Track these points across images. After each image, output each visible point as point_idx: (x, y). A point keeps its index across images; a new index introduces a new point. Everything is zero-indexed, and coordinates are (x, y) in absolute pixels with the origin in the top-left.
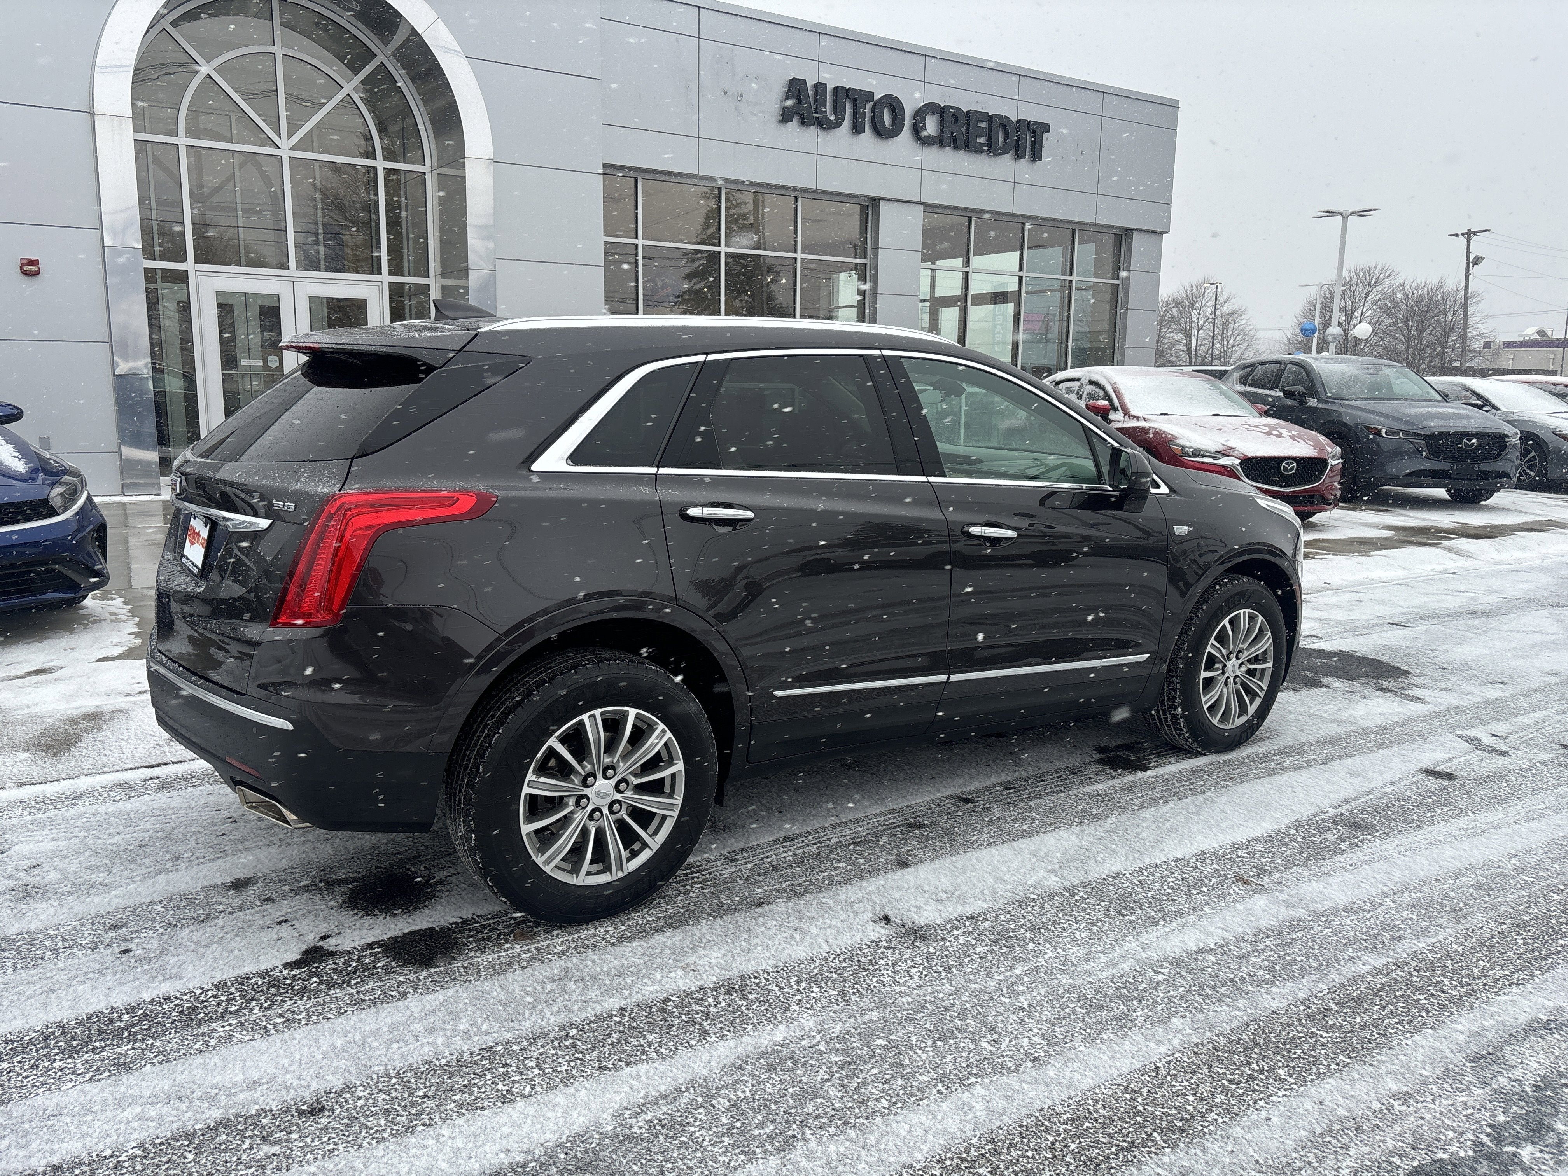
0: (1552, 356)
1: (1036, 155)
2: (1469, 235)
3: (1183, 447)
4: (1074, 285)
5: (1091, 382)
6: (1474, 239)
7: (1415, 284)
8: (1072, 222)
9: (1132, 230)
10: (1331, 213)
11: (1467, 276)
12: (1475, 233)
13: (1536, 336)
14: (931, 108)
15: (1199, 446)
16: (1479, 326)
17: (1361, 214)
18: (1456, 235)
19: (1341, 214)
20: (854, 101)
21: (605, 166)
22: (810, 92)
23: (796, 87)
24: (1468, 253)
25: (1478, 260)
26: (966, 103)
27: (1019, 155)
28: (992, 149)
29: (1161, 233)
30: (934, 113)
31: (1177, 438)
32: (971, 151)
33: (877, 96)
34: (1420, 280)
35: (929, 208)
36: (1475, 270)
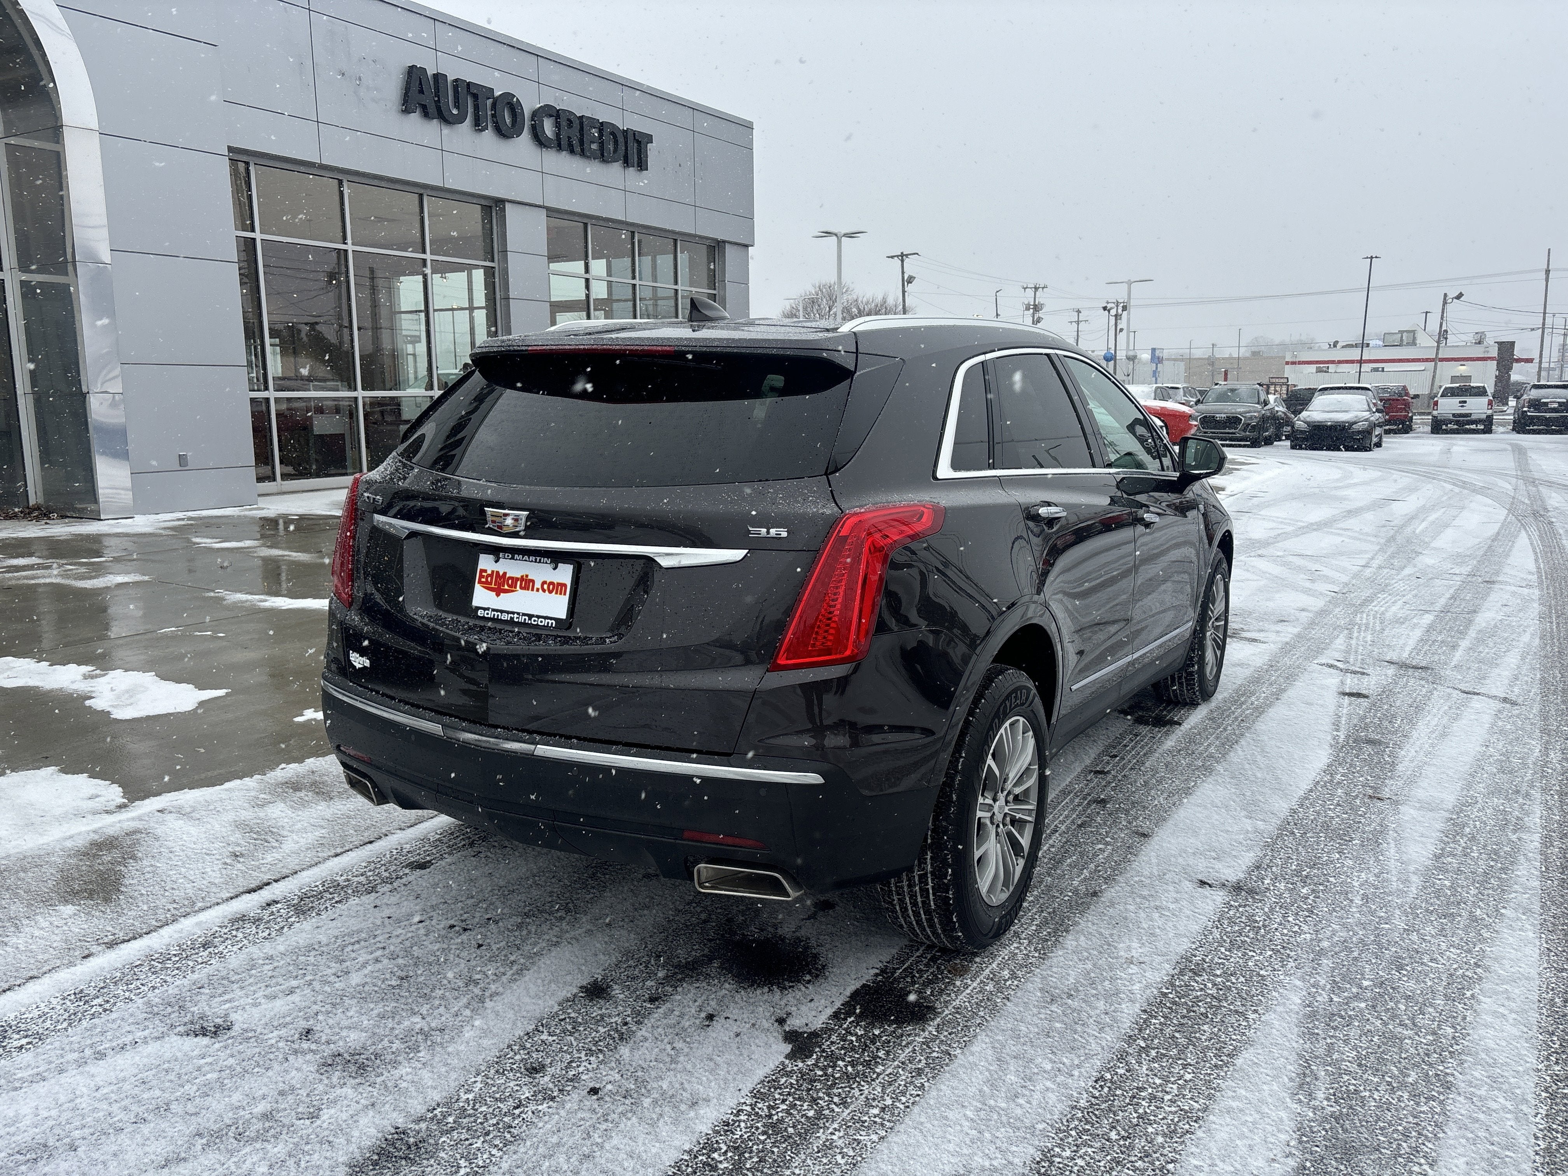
1: (642, 165)
2: (902, 257)
4: (680, 292)
6: (907, 261)
7: (865, 300)
8: (673, 232)
9: (724, 242)
10: (829, 233)
11: (904, 292)
12: (907, 255)
14: (548, 111)
17: (850, 235)
18: (892, 257)
20: (475, 97)
21: (230, 149)
22: (432, 83)
23: (414, 76)
24: (903, 273)
25: (911, 280)
26: (579, 108)
27: (627, 163)
28: (603, 157)
29: (747, 246)
30: (551, 116)
32: (588, 157)
33: (497, 93)
34: (869, 295)
35: (552, 212)
36: (909, 288)
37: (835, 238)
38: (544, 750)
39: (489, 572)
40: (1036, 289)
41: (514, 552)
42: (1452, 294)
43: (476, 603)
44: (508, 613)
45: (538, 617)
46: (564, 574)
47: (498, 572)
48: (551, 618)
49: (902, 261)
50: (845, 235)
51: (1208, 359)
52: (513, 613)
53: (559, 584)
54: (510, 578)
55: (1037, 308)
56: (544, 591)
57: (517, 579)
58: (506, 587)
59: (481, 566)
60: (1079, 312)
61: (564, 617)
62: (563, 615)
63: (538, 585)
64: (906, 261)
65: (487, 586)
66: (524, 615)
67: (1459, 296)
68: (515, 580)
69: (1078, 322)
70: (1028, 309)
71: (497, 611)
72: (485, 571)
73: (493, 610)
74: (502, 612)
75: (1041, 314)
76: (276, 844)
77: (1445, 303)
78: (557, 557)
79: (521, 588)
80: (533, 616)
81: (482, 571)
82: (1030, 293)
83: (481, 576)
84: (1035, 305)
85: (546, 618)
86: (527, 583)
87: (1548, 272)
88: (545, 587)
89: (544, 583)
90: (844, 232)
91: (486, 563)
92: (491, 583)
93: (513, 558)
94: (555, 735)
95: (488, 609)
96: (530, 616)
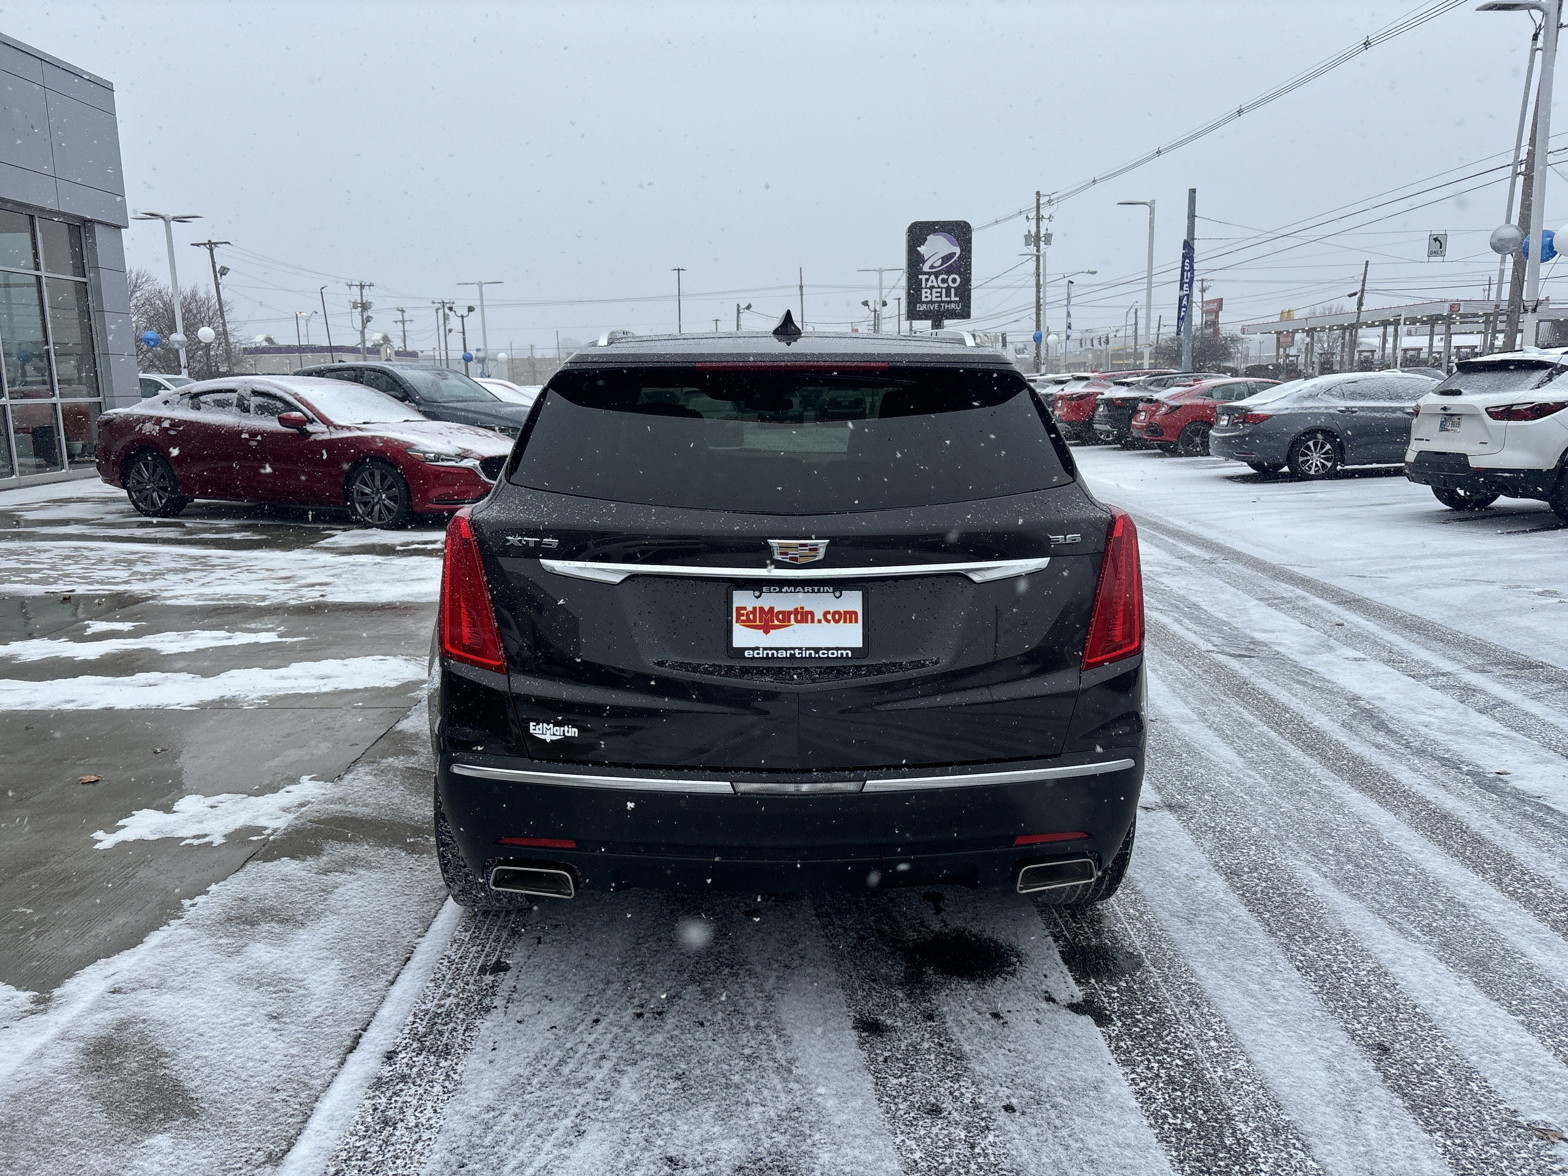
0: (288, 361)
3: (425, 453)
4: (44, 280)
5: (255, 393)
13: (265, 344)
15: (440, 451)
16: (235, 333)
17: (180, 220)
19: (163, 218)
25: (224, 271)
31: (415, 445)
36: (223, 280)
37: (161, 221)
38: (873, 785)
39: (750, 609)
40: (362, 287)
41: (780, 584)
42: (743, 305)
43: (737, 643)
44: (786, 649)
45: (828, 649)
46: (853, 601)
47: (761, 609)
48: (845, 649)
49: (211, 250)
50: (175, 219)
51: (528, 359)
52: (794, 649)
53: (846, 613)
54: (779, 613)
55: (365, 306)
56: (828, 621)
57: (790, 613)
58: (776, 622)
59: (736, 604)
60: (403, 311)
61: (861, 645)
62: (858, 643)
63: (819, 615)
64: (216, 251)
65: (749, 623)
66: (807, 649)
67: (749, 307)
68: (786, 616)
69: (403, 322)
70: (355, 307)
71: (771, 649)
72: (745, 609)
73: (765, 649)
74: (777, 649)
75: (370, 313)
76: (302, 992)
77: (739, 312)
78: (839, 585)
79: (797, 621)
80: (821, 649)
81: (739, 609)
82: (356, 291)
83: (739, 615)
84: (362, 304)
85: (837, 649)
86: (804, 616)
87: (801, 287)
88: (829, 617)
89: (826, 614)
90: (172, 215)
91: (742, 599)
92: (755, 620)
93: (780, 591)
94: (881, 768)
95: (758, 648)
96: (817, 650)
